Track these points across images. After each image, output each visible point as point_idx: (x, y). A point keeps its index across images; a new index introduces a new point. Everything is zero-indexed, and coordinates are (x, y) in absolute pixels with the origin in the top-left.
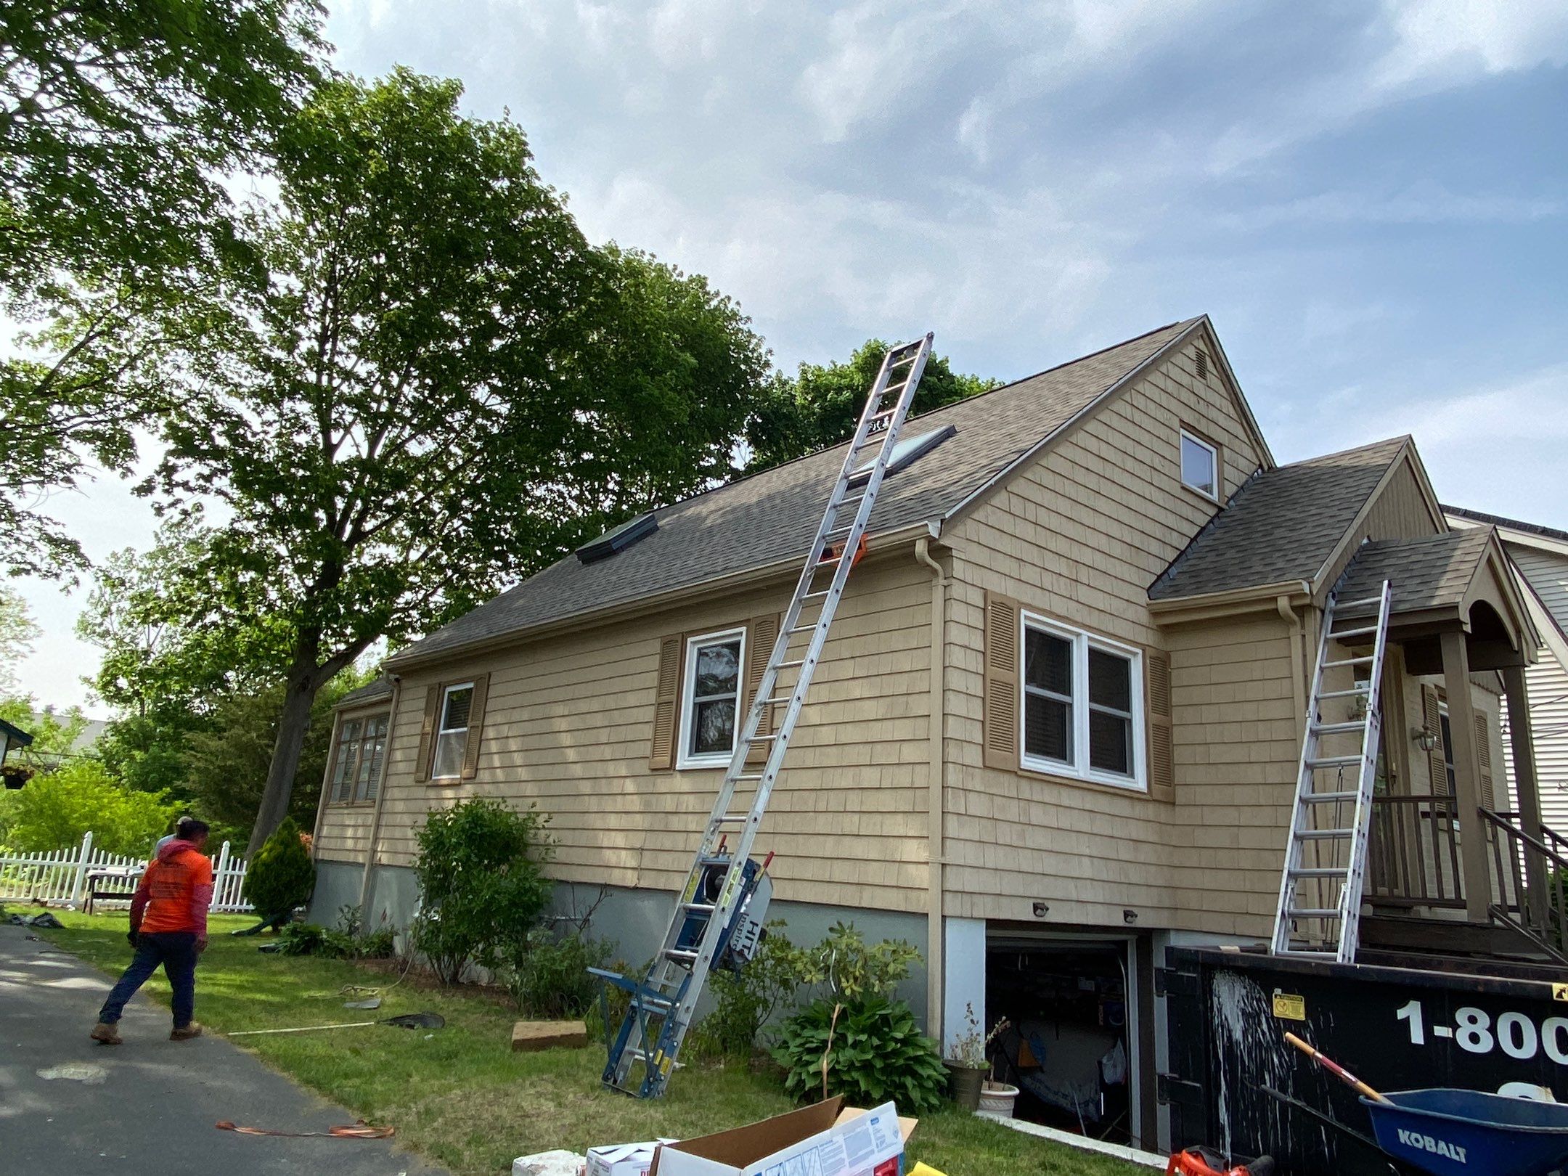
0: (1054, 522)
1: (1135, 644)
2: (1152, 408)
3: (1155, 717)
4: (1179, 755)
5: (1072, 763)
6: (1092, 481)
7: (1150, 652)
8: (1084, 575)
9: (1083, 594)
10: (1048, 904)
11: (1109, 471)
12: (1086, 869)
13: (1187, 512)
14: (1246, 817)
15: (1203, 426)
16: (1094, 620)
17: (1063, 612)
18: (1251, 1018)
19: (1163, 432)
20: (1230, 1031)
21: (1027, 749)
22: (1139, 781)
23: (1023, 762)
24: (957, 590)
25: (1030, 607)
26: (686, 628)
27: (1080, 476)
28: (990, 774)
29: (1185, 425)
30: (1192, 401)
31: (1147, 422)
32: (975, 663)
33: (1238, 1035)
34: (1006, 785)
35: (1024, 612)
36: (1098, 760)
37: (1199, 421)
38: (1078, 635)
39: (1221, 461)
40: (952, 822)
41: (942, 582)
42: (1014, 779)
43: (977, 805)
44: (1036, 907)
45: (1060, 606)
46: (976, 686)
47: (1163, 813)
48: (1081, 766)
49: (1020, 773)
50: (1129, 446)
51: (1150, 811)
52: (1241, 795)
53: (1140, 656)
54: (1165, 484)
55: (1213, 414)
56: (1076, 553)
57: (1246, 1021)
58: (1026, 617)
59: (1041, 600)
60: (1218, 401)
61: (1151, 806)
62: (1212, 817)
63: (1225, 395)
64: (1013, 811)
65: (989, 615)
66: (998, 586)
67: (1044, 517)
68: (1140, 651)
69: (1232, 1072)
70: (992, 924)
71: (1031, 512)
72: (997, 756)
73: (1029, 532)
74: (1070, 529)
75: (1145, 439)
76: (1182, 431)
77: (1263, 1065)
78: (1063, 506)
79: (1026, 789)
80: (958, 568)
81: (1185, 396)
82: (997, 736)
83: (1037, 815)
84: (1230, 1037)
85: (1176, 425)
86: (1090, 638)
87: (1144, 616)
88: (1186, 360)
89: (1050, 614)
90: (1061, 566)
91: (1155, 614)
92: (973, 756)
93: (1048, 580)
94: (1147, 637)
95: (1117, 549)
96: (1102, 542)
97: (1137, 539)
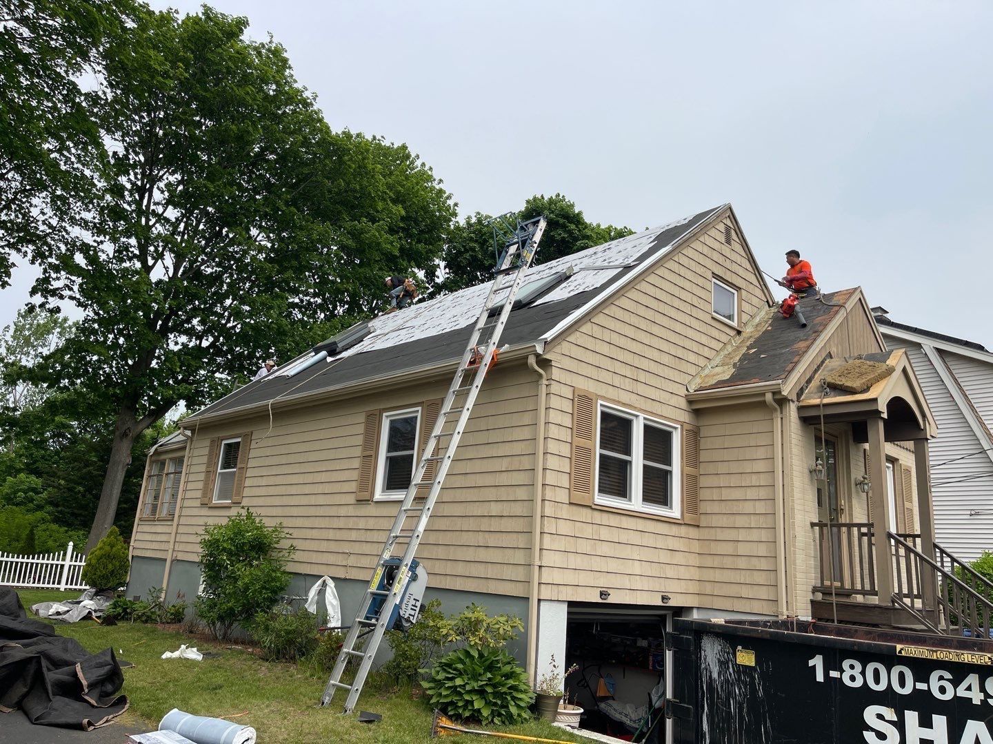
0: (622, 342)
1: (677, 421)
2: (693, 266)
3: (688, 470)
4: (704, 494)
5: (630, 500)
6: (649, 314)
7: (686, 427)
8: (642, 377)
9: (641, 389)
10: (610, 591)
11: (662, 308)
12: (637, 568)
13: (715, 334)
14: (742, 535)
15: (728, 276)
16: (648, 406)
17: (628, 402)
18: (723, 664)
19: (700, 281)
20: (711, 672)
21: (600, 491)
22: (675, 511)
23: (596, 500)
24: (555, 388)
25: (604, 398)
26: (382, 407)
27: (642, 311)
28: (575, 508)
29: (715, 276)
30: (721, 260)
31: (689, 275)
32: (566, 435)
33: (715, 675)
34: (585, 514)
35: (600, 402)
36: (648, 497)
37: (725, 273)
38: (637, 416)
39: (740, 299)
40: (547, 538)
41: (545, 382)
42: (589, 511)
43: (564, 528)
44: (602, 594)
45: (625, 397)
46: (565, 450)
47: (693, 533)
48: (636, 501)
49: (594, 507)
50: (676, 291)
51: (683, 531)
52: (740, 521)
53: (679, 429)
54: (701, 315)
55: (735, 268)
56: (638, 362)
57: (720, 666)
58: (601, 405)
59: (612, 393)
60: (738, 259)
61: (683, 527)
62: (721, 535)
63: (744, 255)
64: (588, 531)
65: (576, 403)
66: (582, 384)
67: (615, 339)
68: (679, 426)
69: (711, 699)
70: (571, 604)
71: (607, 336)
72: (579, 497)
73: (605, 349)
74: (633, 346)
75: (687, 285)
76: (714, 280)
77: (730, 694)
78: (630, 332)
79: (598, 517)
80: (556, 373)
81: (716, 256)
82: (579, 482)
83: (605, 534)
84: (710, 677)
85: (709, 276)
86: (645, 419)
87: (683, 403)
88: (717, 233)
89: (618, 402)
90: (627, 371)
91: (690, 402)
92: (563, 496)
93: (617, 381)
94: (685, 417)
95: (666, 359)
96: (655, 355)
97: (680, 352)
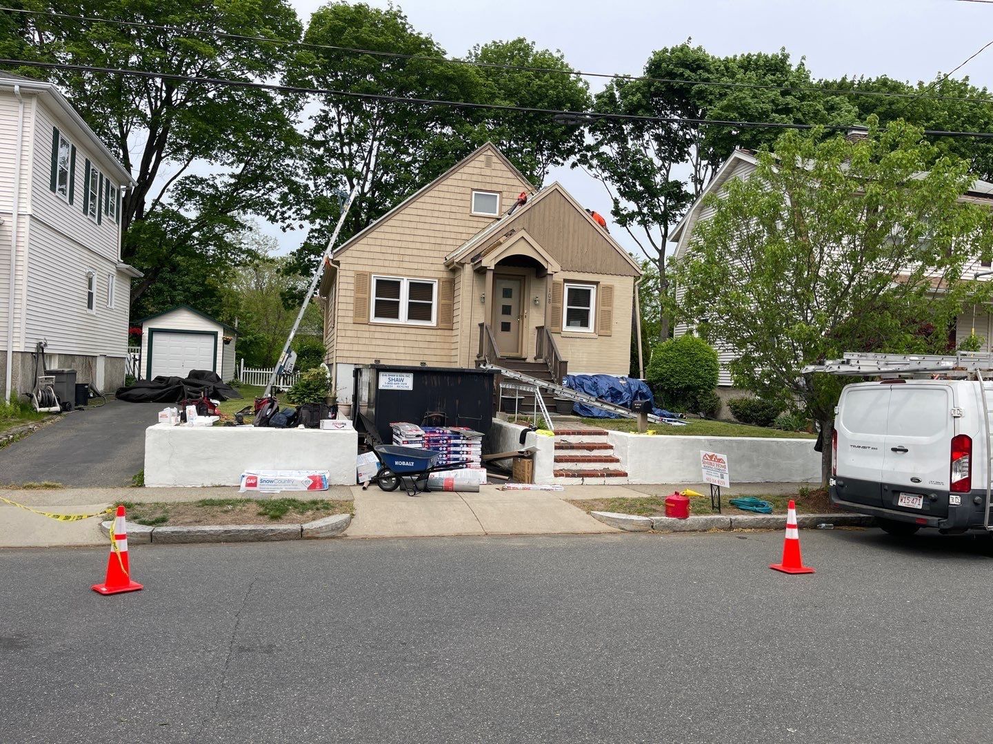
0: (391, 243)
1: (436, 278)
2: (453, 189)
3: (443, 301)
5: (398, 319)
7: (444, 280)
8: (407, 258)
9: (405, 265)
10: (382, 360)
11: (423, 219)
12: (402, 350)
13: (475, 224)
15: (488, 187)
16: (412, 273)
17: (396, 272)
19: (460, 197)
21: (375, 316)
22: (433, 323)
23: (372, 320)
25: (375, 273)
27: (406, 225)
28: (357, 325)
29: (475, 190)
30: (480, 178)
31: (449, 195)
32: (351, 293)
34: (364, 327)
35: (373, 276)
36: (411, 316)
37: (485, 186)
38: (403, 279)
39: (502, 198)
42: (368, 326)
43: (349, 333)
44: (374, 360)
45: (392, 271)
46: (351, 300)
47: (447, 333)
48: (403, 320)
49: (370, 324)
50: (437, 207)
51: (439, 332)
53: (437, 282)
54: (459, 216)
55: (494, 181)
56: (402, 251)
58: (376, 277)
59: (382, 270)
61: (437, 331)
63: (507, 170)
64: (367, 335)
65: (357, 278)
66: (360, 268)
68: (438, 280)
71: (378, 242)
72: (361, 320)
73: (378, 249)
74: (399, 244)
75: (447, 202)
76: (474, 193)
78: (397, 237)
79: (373, 328)
80: (342, 266)
81: (475, 178)
82: (359, 313)
83: (377, 335)
85: (468, 191)
86: (409, 279)
87: (442, 268)
88: (477, 163)
89: (388, 274)
90: (396, 258)
91: (448, 266)
92: (350, 320)
93: (387, 263)
94: (444, 275)
95: (427, 247)
96: (418, 245)
97: (439, 241)
